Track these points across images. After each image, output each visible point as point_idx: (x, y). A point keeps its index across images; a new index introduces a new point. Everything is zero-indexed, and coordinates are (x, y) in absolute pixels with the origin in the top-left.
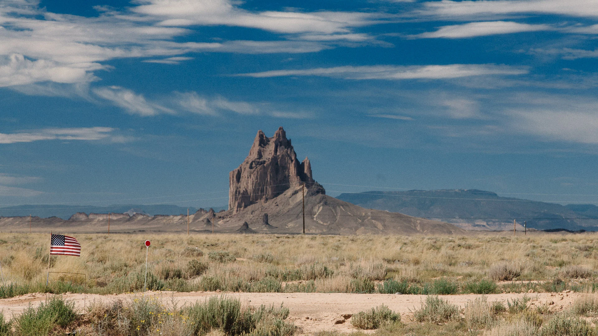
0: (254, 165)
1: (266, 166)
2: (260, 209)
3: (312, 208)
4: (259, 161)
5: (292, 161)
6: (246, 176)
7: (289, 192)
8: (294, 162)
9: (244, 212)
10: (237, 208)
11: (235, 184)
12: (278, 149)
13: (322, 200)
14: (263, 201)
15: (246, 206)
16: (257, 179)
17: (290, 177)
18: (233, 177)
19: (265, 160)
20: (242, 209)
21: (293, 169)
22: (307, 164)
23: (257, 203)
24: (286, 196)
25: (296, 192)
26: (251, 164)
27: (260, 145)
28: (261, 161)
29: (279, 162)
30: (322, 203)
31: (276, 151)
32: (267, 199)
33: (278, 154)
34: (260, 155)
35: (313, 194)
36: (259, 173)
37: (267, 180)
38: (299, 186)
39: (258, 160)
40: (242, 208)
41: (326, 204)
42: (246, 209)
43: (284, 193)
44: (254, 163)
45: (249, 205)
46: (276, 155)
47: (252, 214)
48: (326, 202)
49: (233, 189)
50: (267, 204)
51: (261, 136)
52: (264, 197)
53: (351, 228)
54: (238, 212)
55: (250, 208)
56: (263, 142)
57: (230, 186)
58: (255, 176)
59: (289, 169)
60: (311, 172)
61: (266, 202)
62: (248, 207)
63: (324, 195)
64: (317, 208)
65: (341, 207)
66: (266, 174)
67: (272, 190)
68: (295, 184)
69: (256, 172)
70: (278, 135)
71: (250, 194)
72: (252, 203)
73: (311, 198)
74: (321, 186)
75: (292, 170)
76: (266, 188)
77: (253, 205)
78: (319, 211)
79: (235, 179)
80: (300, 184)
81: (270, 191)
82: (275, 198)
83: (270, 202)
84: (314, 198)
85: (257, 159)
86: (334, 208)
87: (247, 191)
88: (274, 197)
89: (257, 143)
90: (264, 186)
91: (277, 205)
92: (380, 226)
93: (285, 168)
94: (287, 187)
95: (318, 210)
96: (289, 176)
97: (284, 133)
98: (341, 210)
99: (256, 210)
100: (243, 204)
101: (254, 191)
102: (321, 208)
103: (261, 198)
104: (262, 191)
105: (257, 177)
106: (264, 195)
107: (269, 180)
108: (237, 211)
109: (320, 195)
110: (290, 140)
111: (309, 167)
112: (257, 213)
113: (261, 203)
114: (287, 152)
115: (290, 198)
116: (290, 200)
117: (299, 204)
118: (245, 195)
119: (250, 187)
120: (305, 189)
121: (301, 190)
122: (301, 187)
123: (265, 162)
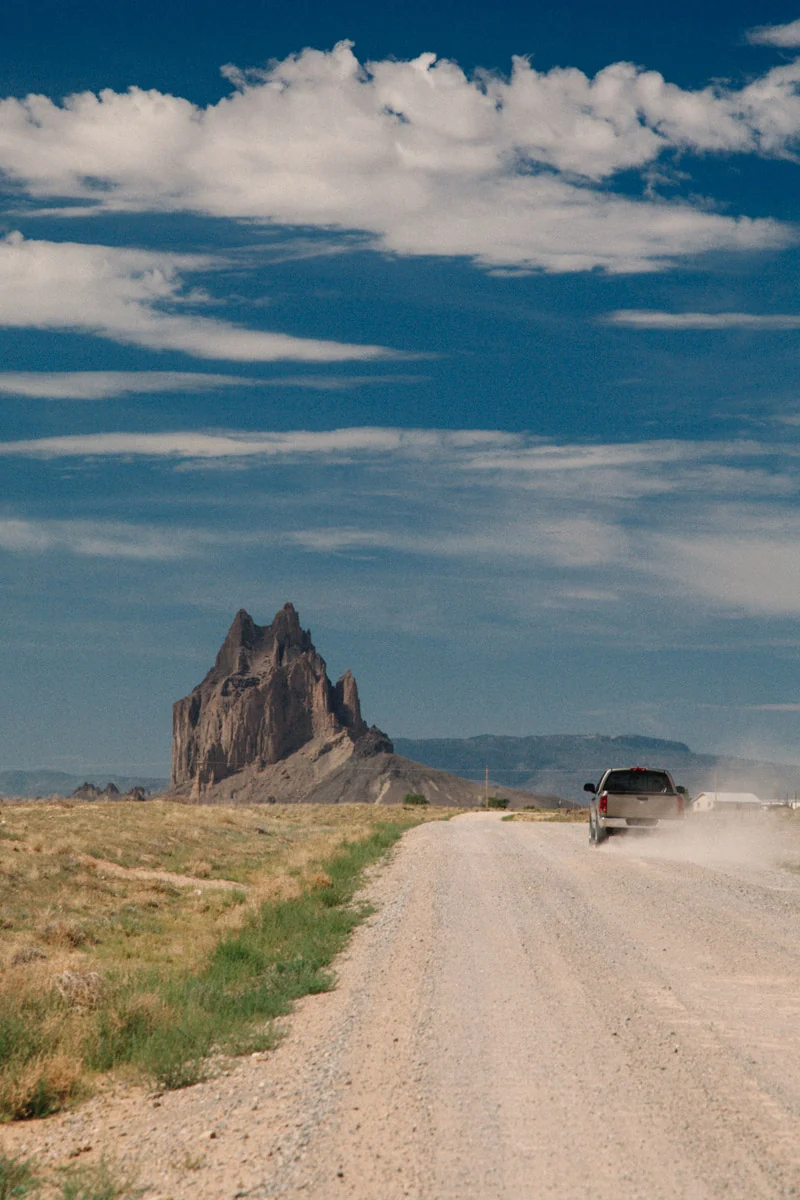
0: (231, 688)
1: (260, 690)
2: (250, 785)
3: (368, 783)
4: (242, 680)
5: (317, 679)
6: (214, 711)
7: (312, 749)
8: (321, 681)
9: (216, 791)
10: (200, 784)
11: (186, 729)
12: (285, 653)
13: (388, 767)
14: (254, 766)
15: (217, 780)
16: (242, 718)
17: (313, 714)
18: (181, 714)
19: (256, 676)
20: (210, 784)
21: (321, 698)
22: (351, 687)
23: (241, 771)
24: (304, 756)
25: (327, 749)
26: (225, 685)
27: (242, 642)
28: (246, 678)
29: (289, 682)
30: (387, 774)
31: (279, 656)
32: (263, 764)
33: (285, 664)
34: (244, 666)
35: (367, 754)
36: (247, 706)
37: (264, 723)
38: (334, 735)
39: (240, 677)
40: (211, 782)
41: (396, 774)
42: (217, 786)
43: (301, 751)
44: (230, 684)
45: (226, 776)
46: (280, 665)
47: (232, 797)
48: (396, 770)
49: (182, 741)
50: (262, 775)
51: (244, 622)
52: (258, 757)
54: (202, 793)
55: (228, 783)
56: (250, 636)
57: (174, 733)
58: (239, 712)
59: (311, 696)
60: (358, 702)
61: (262, 770)
62: (223, 781)
63: (391, 755)
64: (379, 785)
65: (431, 782)
66: (260, 707)
67: (274, 743)
68: (324, 729)
69: (239, 704)
70: (283, 620)
71: (227, 753)
72: (231, 772)
73: (362, 761)
74: (385, 736)
75: (319, 698)
76: (263, 739)
77: (235, 777)
78: (383, 792)
79: (187, 720)
80: (338, 730)
81: (269, 745)
82: (280, 762)
83: (270, 769)
84: (370, 760)
85: (239, 674)
86: (416, 784)
87: (220, 745)
88: (278, 760)
89: (235, 638)
90: (256, 735)
91: (288, 777)
93: (304, 695)
94: (306, 737)
95: (381, 790)
96: (311, 712)
97: (295, 615)
98: (431, 788)
99: (241, 789)
100: (212, 776)
101: (237, 744)
102: (387, 786)
103: (251, 761)
104: (253, 745)
105: (241, 714)
106: (256, 755)
107: (267, 721)
108: (200, 790)
109: (383, 755)
110: (309, 632)
111: (355, 693)
112: (243, 794)
113: (250, 773)
114: (306, 659)
115: (315, 761)
116: (315, 766)
117: (336, 775)
118: (216, 753)
119: (226, 737)
120: (347, 742)
121: (339, 742)
122: (338, 736)
123: (254, 682)
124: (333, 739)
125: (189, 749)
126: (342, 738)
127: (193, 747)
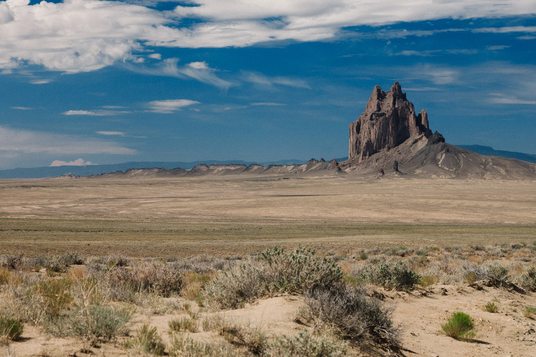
0: (374, 117)
1: (387, 117)
2: (384, 157)
3: (436, 155)
4: (378, 114)
5: (411, 113)
6: (367, 127)
7: (410, 141)
8: (413, 113)
9: (369, 160)
10: (363, 156)
11: (355, 135)
12: (396, 102)
13: (444, 148)
14: (385, 149)
15: (370, 155)
16: (380, 129)
17: (409, 127)
18: (353, 129)
19: (384, 112)
20: (367, 157)
21: (413, 120)
22: (425, 116)
23: (380, 151)
24: (407, 144)
25: (416, 141)
26: (372, 116)
27: (378, 99)
28: (380, 113)
29: (399, 114)
30: (444, 151)
31: (394, 104)
32: (389, 148)
33: (396, 106)
34: (379, 109)
35: (434, 143)
36: (382, 124)
37: (389, 131)
38: (419, 135)
39: (377, 112)
40: (367, 156)
41: (448, 151)
42: (370, 158)
43: (405, 142)
44: (374, 115)
45: (373, 154)
46: (395, 107)
47: (377, 162)
48: (448, 149)
49: (353, 140)
51: (379, 90)
52: (387, 145)
53: (477, 174)
54: (364, 160)
55: (375, 156)
56: (381, 96)
57: (350, 137)
58: (378, 126)
59: (408, 120)
60: (428, 122)
61: (389, 151)
62: (372, 155)
63: (444, 143)
64: (440, 155)
65: (463, 154)
66: (388, 124)
67: (393, 139)
68: (415, 134)
69: (378, 123)
70: (394, 89)
71: (374, 144)
72: (375, 152)
73: (432, 146)
74: (441, 135)
75: (412, 120)
76: (388, 138)
77: (377, 154)
78: (442, 159)
79: (355, 131)
80: (420, 134)
81: (391, 140)
82: (397, 147)
83: (392, 150)
84: (435, 146)
85: (377, 111)
86: (457, 155)
87: (371, 140)
88: (395, 146)
89: (375, 97)
90: (386, 136)
91: (400, 154)
92: (503, 171)
93: (406, 119)
94: (407, 137)
95: (441, 157)
96: (408, 126)
97: (399, 87)
98: (463, 157)
99: (380, 159)
100: (367, 153)
101: (378, 140)
102: (444, 156)
103: (384, 147)
104: (385, 140)
105: (380, 127)
106: (386, 145)
107: (390, 130)
108: (363, 159)
109: (441, 143)
110: (405, 93)
111: (426, 118)
112: (381, 160)
113: (383, 152)
114: (406, 104)
115: (411, 146)
116: (411, 148)
117: (421, 152)
118: (369, 144)
119: (373, 137)
120: (424, 138)
121: (421, 139)
122: (420, 136)
123: (383, 114)
124: (419, 137)
125: (356, 143)
126: (422, 136)
127: (358, 142)
